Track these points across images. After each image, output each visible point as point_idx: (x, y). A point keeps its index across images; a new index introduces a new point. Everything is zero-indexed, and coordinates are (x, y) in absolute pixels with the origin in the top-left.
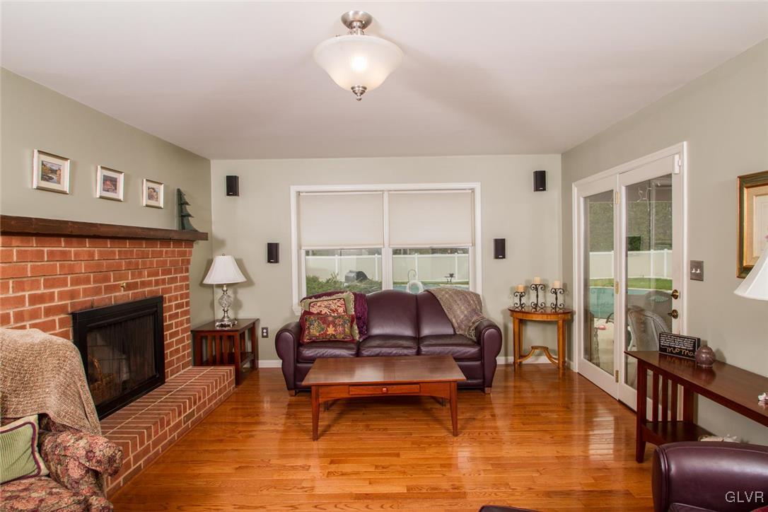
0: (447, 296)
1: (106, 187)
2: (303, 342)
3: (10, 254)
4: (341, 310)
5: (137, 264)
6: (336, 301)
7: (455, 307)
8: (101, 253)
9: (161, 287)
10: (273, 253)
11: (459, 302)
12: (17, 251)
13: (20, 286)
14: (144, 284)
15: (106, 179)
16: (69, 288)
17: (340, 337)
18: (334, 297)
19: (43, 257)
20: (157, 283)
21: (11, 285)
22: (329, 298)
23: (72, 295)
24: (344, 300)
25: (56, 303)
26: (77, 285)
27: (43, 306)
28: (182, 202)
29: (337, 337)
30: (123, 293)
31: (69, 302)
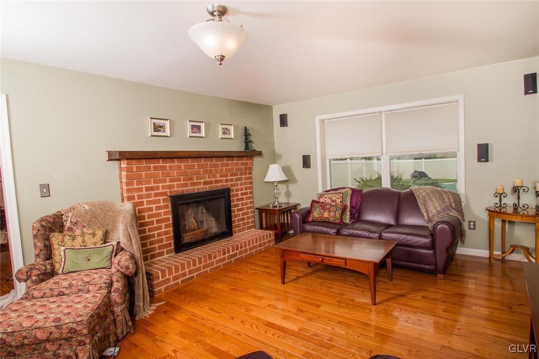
0: (424, 194)
1: (194, 131)
2: (308, 220)
3: (132, 168)
4: (338, 201)
5: (211, 171)
6: (337, 194)
7: (430, 203)
8: (185, 166)
9: (229, 183)
10: (306, 162)
11: (433, 199)
12: (136, 167)
13: (140, 183)
14: (216, 182)
15: (193, 127)
16: (168, 183)
17: (332, 220)
18: (338, 191)
19: (151, 169)
20: (227, 181)
21: (135, 182)
22: (335, 192)
23: (170, 187)
24: (343, 194)
25: (161, 191)
26: (173, 182)
27: (153, 192)
28: (247, 134)
29: (330, 219)
30: (202, 186)
31: (168, 190)
